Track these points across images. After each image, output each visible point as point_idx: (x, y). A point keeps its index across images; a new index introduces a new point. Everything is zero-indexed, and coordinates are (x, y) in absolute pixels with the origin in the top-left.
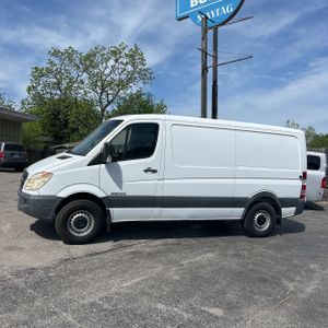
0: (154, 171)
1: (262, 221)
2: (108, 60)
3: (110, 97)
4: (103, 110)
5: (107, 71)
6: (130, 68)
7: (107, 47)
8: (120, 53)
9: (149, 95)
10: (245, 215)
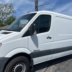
2: (3, 7)
3: (5, 17)
4: (3, 20)
5: (4, 10)
6: (10, 9)
7: (3, 4)
9: (15, 17)
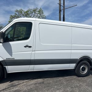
0: (30, 47)
1: (84, 69)
2: (32, 13)
7: (32, 9)
8: (36, 10)
10: (76, 67)
